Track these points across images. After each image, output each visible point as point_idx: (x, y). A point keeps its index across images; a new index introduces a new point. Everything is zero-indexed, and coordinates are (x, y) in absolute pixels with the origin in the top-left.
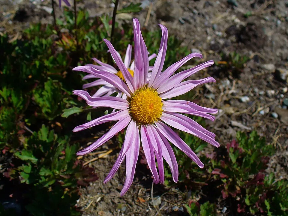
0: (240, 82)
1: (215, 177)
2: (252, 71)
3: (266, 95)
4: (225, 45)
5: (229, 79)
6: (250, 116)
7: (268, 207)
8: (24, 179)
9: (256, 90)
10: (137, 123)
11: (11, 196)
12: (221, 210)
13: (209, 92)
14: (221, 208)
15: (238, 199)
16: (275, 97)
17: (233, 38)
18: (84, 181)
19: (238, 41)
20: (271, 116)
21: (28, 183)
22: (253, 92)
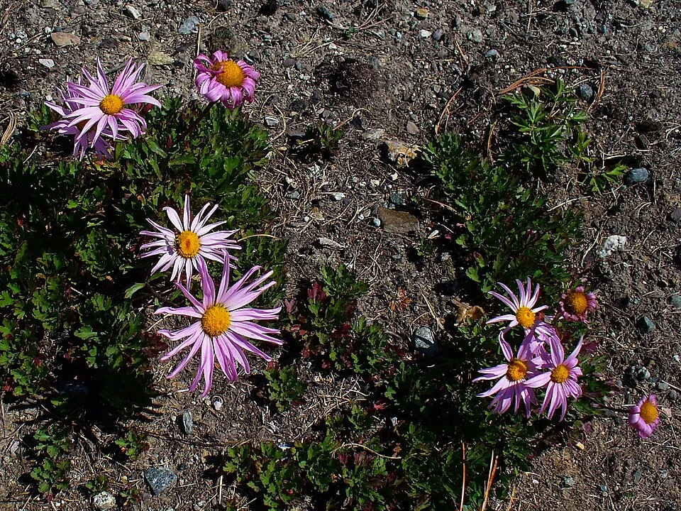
0: (333, 167)
1: (294, 335)
2: (351, 144)
3: (368, 186)
4: (314, 100)
5: (318, 164)
6: (345, 223)
7: (356, 361)
8: (91, 363)
9: (355, 180)
10: (210, 336)
11: (76, 378)
12: (305, 365)
13: (292, 189)
14: (306, 363)
15: (323, 353)
16: (380, 188)
17: (326, 84)
18: (152, 350)
19: (332, 90)
20: (372, 223)
21: (96, 367)
22: (351, 182)
